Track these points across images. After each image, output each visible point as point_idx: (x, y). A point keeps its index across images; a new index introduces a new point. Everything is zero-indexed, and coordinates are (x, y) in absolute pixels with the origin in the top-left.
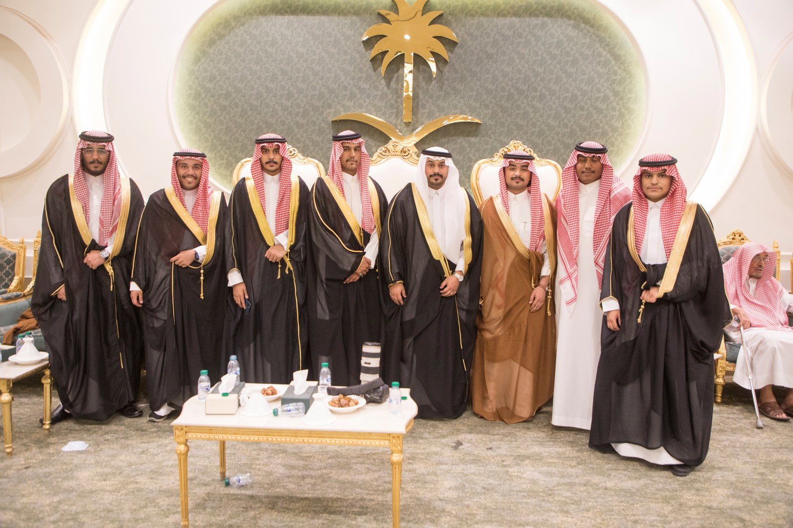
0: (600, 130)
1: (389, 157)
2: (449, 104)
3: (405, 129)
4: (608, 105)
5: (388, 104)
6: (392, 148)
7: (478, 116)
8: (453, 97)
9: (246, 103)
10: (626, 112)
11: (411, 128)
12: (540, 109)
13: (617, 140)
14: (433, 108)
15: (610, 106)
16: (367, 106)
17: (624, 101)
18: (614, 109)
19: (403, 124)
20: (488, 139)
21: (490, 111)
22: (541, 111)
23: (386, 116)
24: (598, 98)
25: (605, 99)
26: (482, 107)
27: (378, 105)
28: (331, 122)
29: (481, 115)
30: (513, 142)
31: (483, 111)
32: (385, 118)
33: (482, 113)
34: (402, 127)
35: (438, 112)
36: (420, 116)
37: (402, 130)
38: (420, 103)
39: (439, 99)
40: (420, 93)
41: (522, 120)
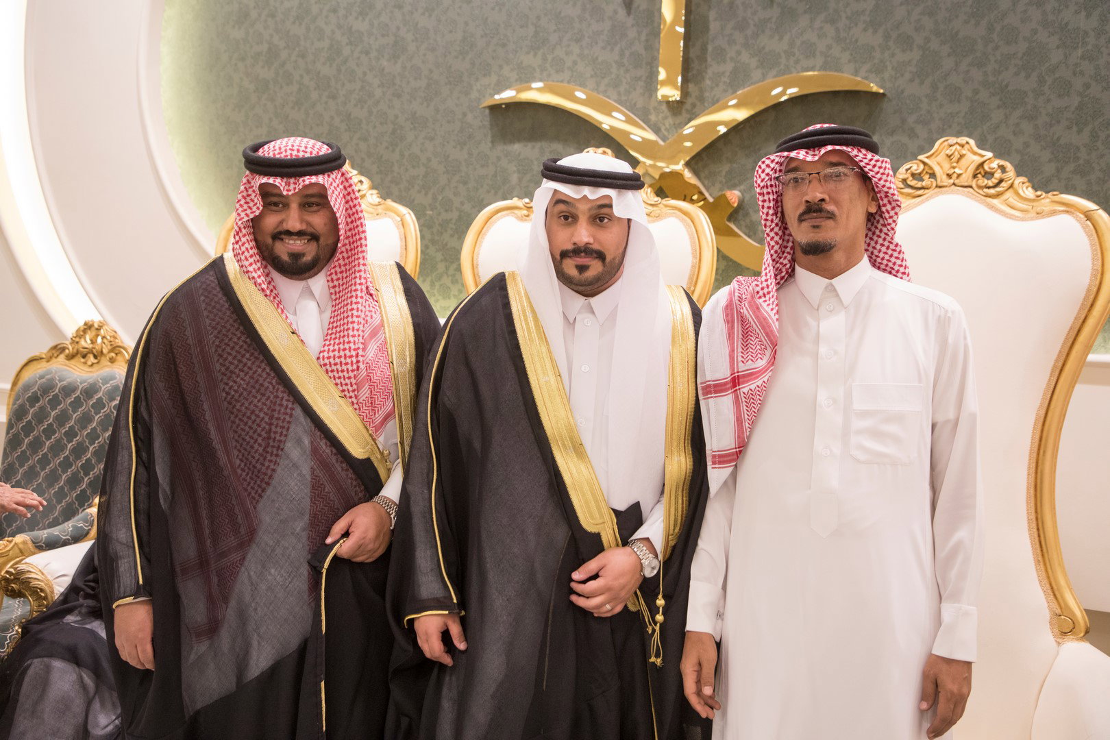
2: (792, 44)
3: (670, 121)
5: (627, 53)
7: (878, 70)
8: (804, 21)
9: (308, 71)
11: (685, 115)
12: (1086, 33)
14: (745, 57)
16: (575, 63)
19: (664, 107)
20: (905, 139)
21: (915, 55)
23: (622, 89)
26: (891, 43)
27: (600, 59)
28: (487, 111)
29: (886, 67)
30: (944, 141)
31: (893, 55)
32: (619, 94)
33: (888, 63)
34: (661, 115)
35: (757, 67)
36: (708, 82)
37: (661, 125)
38: (710, 48)
39: (763, 32)
40: (711, 18)
41: (1023, 74)
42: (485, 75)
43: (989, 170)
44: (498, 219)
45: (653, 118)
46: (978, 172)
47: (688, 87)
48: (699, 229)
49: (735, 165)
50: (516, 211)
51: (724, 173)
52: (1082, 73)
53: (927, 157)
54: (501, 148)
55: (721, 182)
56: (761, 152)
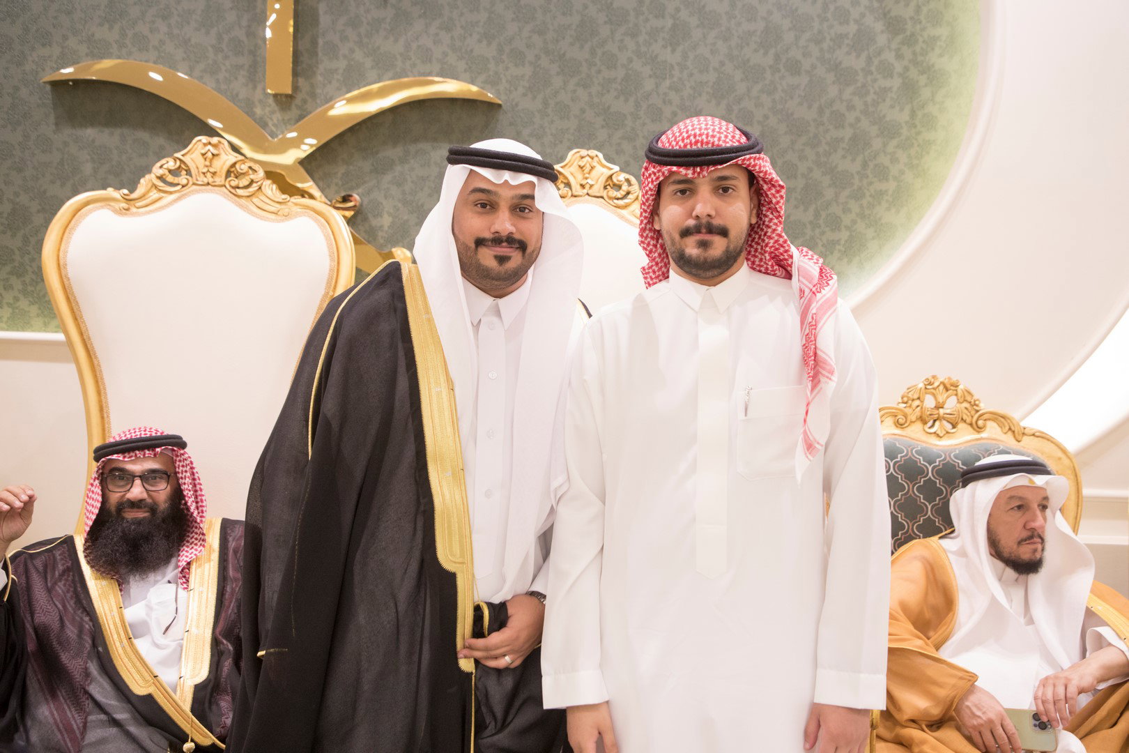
0: (847, 133)
1: (186, 190)
2: (407, 47)
3: (278, 116)
4: (869, 60)
5: (226, 38)
6: (201, 162)
7: (492, 82)
8: (419, 26)
10: (923, 80)
11: (294, 112)
12: (672, 66)
13: (894, 160)
14: (359, 55)
15: (876, 62)
17: (918, 49)
18: (887, 71)
19: (271, 101)
21: (527, 71)
22: (676, 73)
23: (221, 76)
24: (841, 37)
25: (862, 41)
26: (504, 57)
27: (193, 41)
28: (48, 87)
29: (501, 79)
30: (576, 153)
31: (507, 69)
32: (218, 81)
33: (502, 76)
34: (268, 109)
35: (372, 68)
36: (320, 78)
37: (268, 119)
38: (321, 42)
39: (377, 31)
40: (321, 12)
41: (622, 98)
42: (44, 45)
43: (617, 183)
44: (91, 211)
45: (258, 111)
46: (608, 183)
47: (297, 82)
48: (336, 230)
49: (351, 167)
50: (112, 204)
51: (339, 175)
52: (670, 102)
53: (562, 167)
54: (67, 132)
55: (336, 185)
56: (380, 155)
